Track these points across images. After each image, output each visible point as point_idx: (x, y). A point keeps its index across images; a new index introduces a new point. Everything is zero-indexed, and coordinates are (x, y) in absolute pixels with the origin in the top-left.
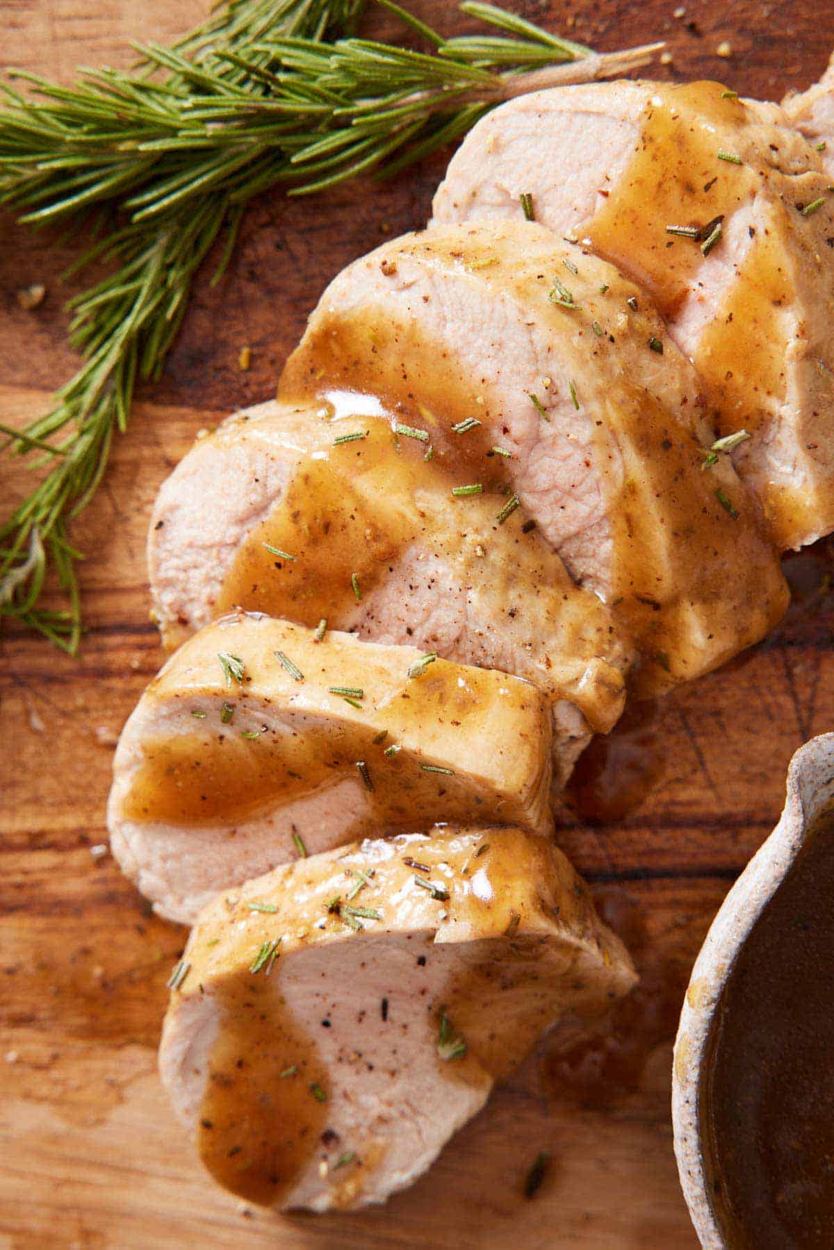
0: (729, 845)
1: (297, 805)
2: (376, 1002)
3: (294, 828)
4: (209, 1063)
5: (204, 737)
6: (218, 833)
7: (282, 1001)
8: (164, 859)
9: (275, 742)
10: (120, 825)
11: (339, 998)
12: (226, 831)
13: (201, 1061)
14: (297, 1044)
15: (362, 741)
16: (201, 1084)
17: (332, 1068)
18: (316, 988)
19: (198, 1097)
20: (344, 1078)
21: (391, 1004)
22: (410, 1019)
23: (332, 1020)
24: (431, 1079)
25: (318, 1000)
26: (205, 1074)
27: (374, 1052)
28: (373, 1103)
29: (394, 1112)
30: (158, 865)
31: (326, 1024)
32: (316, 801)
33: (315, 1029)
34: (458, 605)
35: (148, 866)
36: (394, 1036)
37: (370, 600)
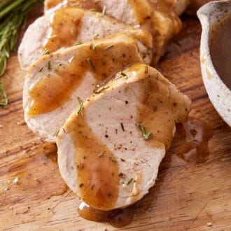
0: (199, 91)
1: (77, 90)
2: (119, 125)
3: (79, 98)
4: (75, 163)
5: (45, 77)
6: (57, 110)
7: (90, 129)
8: (44, 124)
9: (64, 67)
10: (29, 120)
11: (107, 125)
12: (60, 108)
13: (72, 164)
14: (100, 146)
15: (87, 52)
16: (75, 172)
17: (114, 153)
18: (99, 122)
19: (75, 178)
20: (119, 155)
21: (124, 125)
22: (132, 130)
23: (108, 134)
24: (146, 149)
25: (101, 127)
26: (75, 167)
27: (125, 144)
28: (131, 161)
29: (138, 161)
30: (43, 127)
31: (107, 136)
32: (81, 86)
33: (104, 139)
34: (100, 25)
35: (40, 128)
36: (129, 137)
37: (78, 38)
